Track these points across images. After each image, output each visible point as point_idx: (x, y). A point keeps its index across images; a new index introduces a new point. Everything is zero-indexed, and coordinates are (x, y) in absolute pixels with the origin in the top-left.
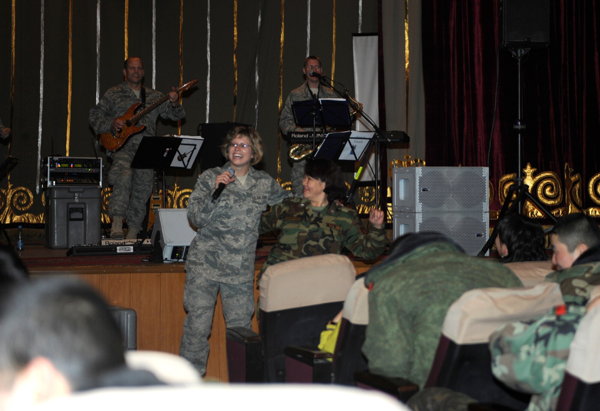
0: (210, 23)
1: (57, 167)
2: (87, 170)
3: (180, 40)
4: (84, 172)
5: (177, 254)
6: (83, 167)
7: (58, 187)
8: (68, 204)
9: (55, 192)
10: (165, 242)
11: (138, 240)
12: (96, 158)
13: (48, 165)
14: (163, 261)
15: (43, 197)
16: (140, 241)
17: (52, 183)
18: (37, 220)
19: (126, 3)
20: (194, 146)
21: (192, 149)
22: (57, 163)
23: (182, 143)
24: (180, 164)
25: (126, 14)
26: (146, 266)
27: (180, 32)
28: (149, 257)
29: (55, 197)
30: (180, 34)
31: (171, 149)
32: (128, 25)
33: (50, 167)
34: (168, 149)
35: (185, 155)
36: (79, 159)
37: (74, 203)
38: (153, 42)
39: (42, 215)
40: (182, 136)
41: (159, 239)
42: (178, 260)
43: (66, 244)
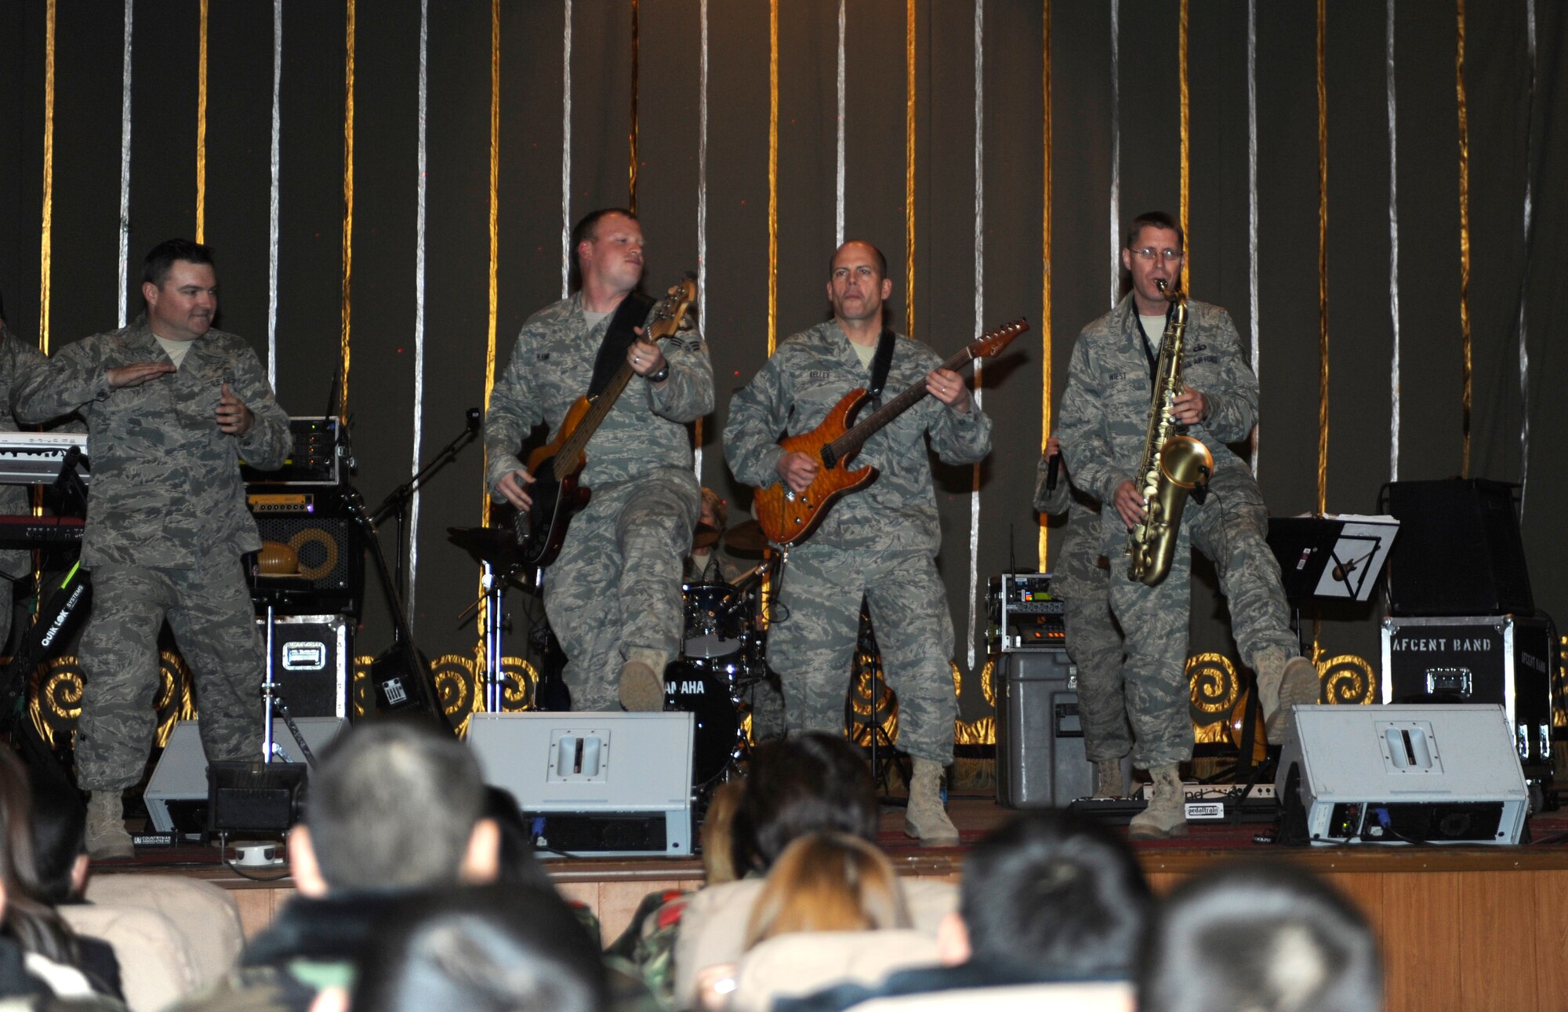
0: (1398, 222)
1: (1023, 600)
3: (1320, 268)
5: (1345, 825)
7: (1027, 650)
8: (1053, 695)
9: (1022, 663)
10: (1313, 793)
11: (1234, 788)
13: (1003, 596)
14: (1309, 842)
15: (986, 677)
16: (1240, 790)
17: (1014, 642)
18: (971, 735)
19: (1182, 181)
20: (1374, 542)
21: (1370, 550)
22: (1023, 591)
23: (1343, 533)
24: (1339, 590)
25: (1182, 209)
26: (1268, 852)
27: (1321, 248)
28: (1270, 830)
29: (1021, 676)
30: (1321, 254)
31: (1315, 550)
33: (1009, 601)
34: (1307, 551)
35: (1351, 566)
37: (1068, 692)
38: (1251, 276)
39: (982, 724)
40: (1342, 517)
41: (1298, 784)
42: (1347, 841)
43: (1049, 795)
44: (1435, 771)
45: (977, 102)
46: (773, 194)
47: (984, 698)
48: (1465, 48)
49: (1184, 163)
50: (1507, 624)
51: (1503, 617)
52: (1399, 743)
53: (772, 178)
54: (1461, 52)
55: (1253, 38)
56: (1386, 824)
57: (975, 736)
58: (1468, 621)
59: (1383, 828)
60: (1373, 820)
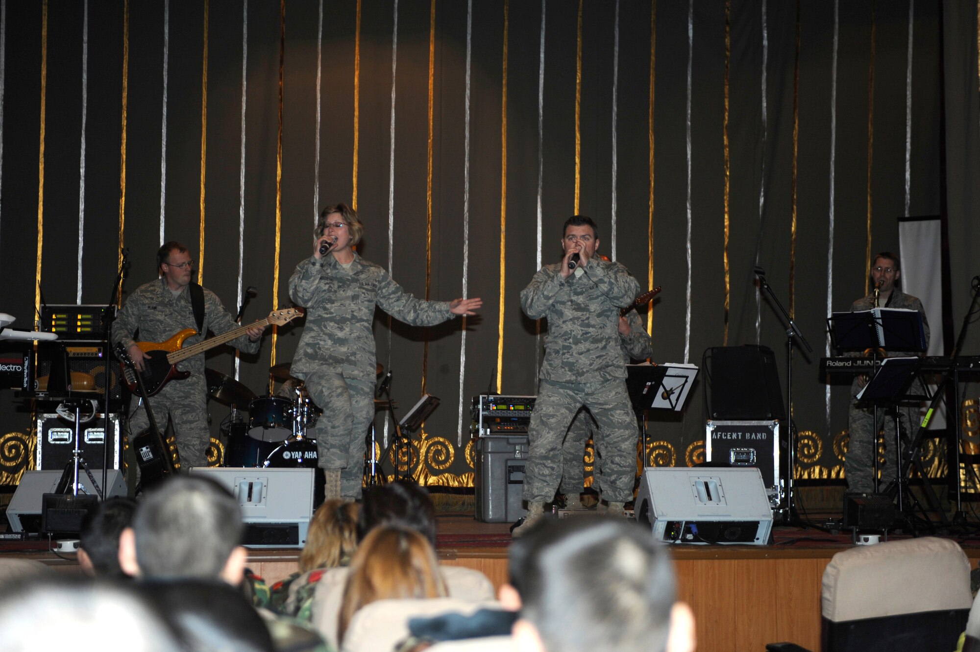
0: (692, 210)
1: (491, 409)
3: (650, 234)
5: (673, 533)
6: (526, 409)
7: (493, 436)
8: (507, 460)
9: (490, 444)
10: (656, 515)
13: (480, 407)
15: (468, 451)
17: (486, 432)
18: (459, 482)
19: (576, 185)
20: (685, 379)
21: (683, 382)
22: (491, 404)
23: (667, 374)
24: (665, 404)
25: (576, 200)
29: (490, 450)
30: (650, 227)
31: (653, 383)
33: (483, 410)
34: (649, 384)
35: (672, 392)
36: (521, 399)
37: (515, 459)
38: (613, 237)
39: (465, 476)
40: (667, 365)
41: (647, 511)
42: (674, 542)
43: (504, 516)
44: (722, 504)
45: (466, 141)
46: (355, 189)
47: (467, 462)
48: (729, 117)
49: (577, 176)
50: (775, 425)
51: (773, 421)
52: (703, 489)
53: (355, 180)
54: (727, 118)
55: (615, 108)
56: (696, 533)
57: (461, 483)
58: (754, 423)
59: (693, 535)
60: (688, 530)
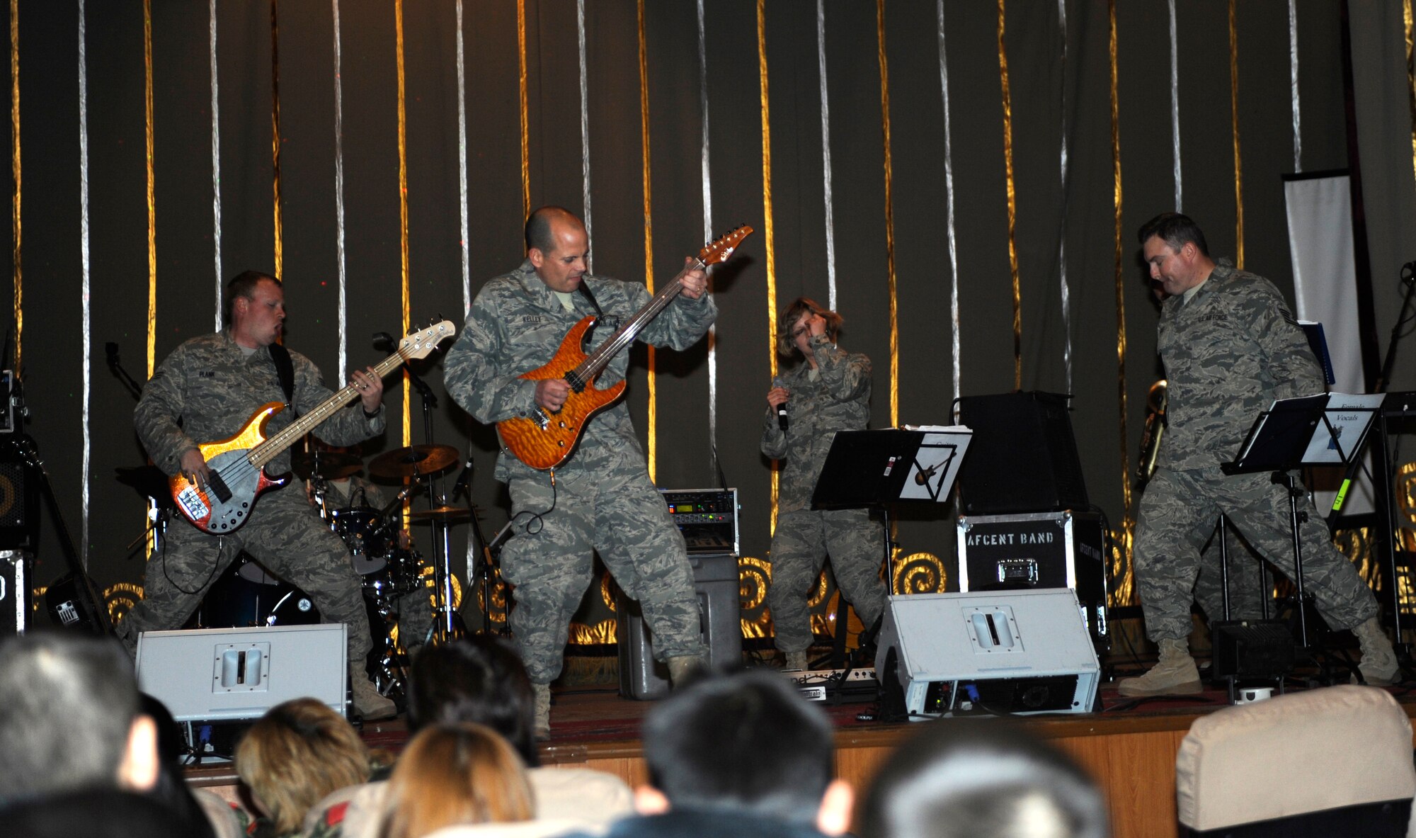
0: (953, 174)
2: (706, 518)
3: (887, 216)
4: (699, 521)
5: (939, 701)
6: (696, 511)
10: (910, 673)
11: (834, 672)
12: (722, 490)
14: (908, 718)
16: (839, 674)
18: (593, 636)
19: (764, 142)
20: (951, 450)
21: (948, 456)
23: (924, 442)
24: (919, 493)
25: (765, 167)
26: (871, 730)
27: (887, 198)
28: (871, 709)
30: (887, 203)
31: (900, 458)
32: (772, 190)
34: (892, 459)
35: (931, 471)
36: (687, 494)
38: (827, 224)
39: (603, 626)
40: (922, 428)
41: (895, 666)
42: (941, 716)
44: (1017, 649)
45: (581, 77)
46: (402, 163)
47: (604, 603)
48: (1005, 22)
49: (765, 127)
50: (1066, 519)
51: (1063, 513)
52: (984, 626)
53: (401, 148)
54: (1002, 24)
55: (821, 16)
56: (976, 699)
57: (596, 637)
58: (1032, 517)
59: (972, 703)
60: (963, 695)
